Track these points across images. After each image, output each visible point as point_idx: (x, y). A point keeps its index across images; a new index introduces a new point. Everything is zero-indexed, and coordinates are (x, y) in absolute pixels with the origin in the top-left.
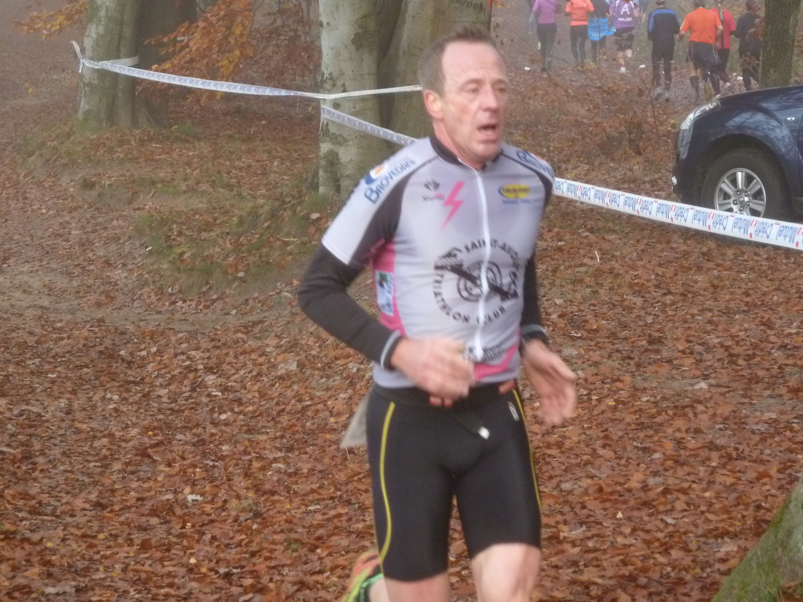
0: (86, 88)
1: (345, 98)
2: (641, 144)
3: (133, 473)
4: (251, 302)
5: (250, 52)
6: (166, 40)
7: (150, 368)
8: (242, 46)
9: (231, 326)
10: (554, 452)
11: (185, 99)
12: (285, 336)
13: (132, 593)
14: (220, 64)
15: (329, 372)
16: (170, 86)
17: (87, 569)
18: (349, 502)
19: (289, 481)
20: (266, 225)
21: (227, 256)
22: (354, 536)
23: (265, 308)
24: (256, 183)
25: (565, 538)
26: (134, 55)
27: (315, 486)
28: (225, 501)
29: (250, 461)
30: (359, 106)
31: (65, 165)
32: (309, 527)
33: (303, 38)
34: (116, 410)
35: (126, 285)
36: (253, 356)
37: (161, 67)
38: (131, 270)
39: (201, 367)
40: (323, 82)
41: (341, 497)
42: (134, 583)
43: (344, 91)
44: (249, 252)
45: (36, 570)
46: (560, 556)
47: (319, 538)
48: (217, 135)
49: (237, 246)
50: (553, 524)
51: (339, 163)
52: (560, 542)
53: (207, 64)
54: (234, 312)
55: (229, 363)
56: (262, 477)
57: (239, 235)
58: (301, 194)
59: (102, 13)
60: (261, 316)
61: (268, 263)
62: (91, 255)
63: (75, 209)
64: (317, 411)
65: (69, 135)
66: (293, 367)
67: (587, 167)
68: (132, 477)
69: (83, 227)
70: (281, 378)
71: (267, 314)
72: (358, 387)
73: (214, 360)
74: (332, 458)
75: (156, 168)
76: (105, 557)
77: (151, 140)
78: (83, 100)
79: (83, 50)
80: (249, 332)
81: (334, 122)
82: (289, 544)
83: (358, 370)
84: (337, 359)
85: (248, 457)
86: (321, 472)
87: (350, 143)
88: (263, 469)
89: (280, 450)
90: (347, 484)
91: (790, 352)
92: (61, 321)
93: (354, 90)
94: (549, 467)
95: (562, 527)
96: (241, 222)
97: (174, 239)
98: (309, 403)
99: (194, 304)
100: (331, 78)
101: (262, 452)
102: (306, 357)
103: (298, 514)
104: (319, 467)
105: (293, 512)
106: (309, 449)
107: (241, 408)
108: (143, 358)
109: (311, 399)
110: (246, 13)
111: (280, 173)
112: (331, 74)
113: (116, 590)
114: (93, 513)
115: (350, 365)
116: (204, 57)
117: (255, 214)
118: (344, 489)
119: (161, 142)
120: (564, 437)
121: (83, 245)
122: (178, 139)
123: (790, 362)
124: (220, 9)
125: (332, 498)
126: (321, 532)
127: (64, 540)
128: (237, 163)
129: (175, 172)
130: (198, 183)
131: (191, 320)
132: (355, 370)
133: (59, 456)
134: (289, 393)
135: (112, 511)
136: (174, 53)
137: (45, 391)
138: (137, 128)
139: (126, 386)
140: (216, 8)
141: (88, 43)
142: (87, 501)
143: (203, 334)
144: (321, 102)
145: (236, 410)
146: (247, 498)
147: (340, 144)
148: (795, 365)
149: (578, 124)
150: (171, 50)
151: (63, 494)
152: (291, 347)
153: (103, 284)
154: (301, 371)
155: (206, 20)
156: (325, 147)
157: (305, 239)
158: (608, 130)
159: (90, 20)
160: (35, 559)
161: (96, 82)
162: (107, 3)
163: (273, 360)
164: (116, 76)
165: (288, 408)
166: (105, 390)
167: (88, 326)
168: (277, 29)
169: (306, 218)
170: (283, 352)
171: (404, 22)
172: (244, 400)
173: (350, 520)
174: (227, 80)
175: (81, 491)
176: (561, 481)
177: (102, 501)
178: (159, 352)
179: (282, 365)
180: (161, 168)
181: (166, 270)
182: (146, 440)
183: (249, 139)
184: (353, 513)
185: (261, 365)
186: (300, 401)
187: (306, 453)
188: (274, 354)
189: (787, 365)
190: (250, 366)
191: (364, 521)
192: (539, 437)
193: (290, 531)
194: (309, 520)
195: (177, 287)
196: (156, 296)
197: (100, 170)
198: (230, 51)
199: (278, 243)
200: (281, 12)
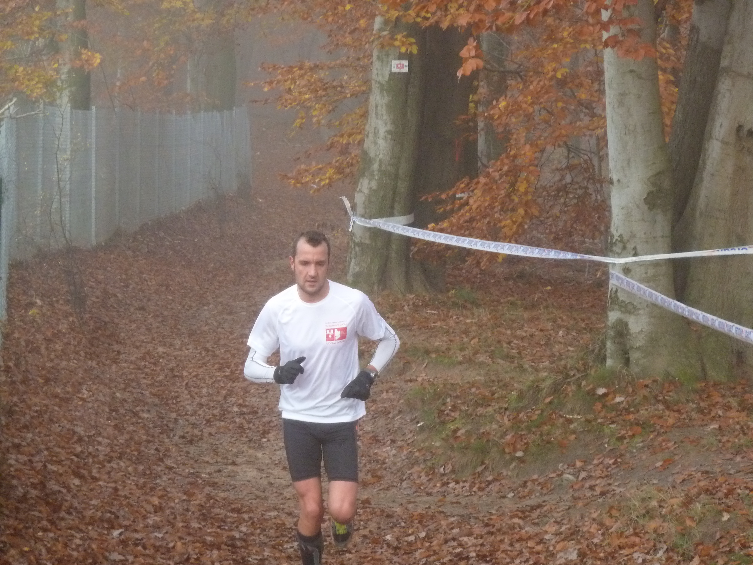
0: (357, 249)
1: (636, 263)
4: (529, 484)
5: (535, 211)
6: (444, 196)
7: (417, 554)
8: (527, 204)
9: (507, 510)
11: (464, 261)
12: (565, 522)
14: (503, 224)
16: (448, 247)
20: (548, 400)
21: (505, 434)
23: (545, 491)
24: (539, 354)
26: (410, 213)
30: (651, 271)
33: (593, 197)
35: (395, 464)
36: (531, 544)
37: (438, 227)
38: (401, 448)
39: (473, 554)
40: (613, 244)
43: (635, 255)
44: (529, 428)
48: (498, 301)
49: (516, 423)
51: (628, 333)
53: (489, 223)
54: (511, 495)
55: (504, 551)
57: (519, 412)
58: (586, 367)
59: (376, 166)
60: (540, 500)
61: (549, 442)
66: (573, 556)
71: (546, 498)
73: (488, 547)
75: (431, 336)
77: (426, 305)
78: (353, 261)
79: (354, 207)
80: (526, 517)
81: (623, 290)
84: (621, 548)
87: (641, 312)
93: (646, 254)
96: (521, 396)
97: (447, 414)
99: (467, 485)
100: (621, 241)
102: (588, 546)
108: (410, 544)
110: (531, 168)
111: (565, 344)
112: (621, 236)
116: (485, 216)
117: (536, 388)
119: (437, 308)
122: (455, 305)
124: (503, 164)
128: (519, 332)
129: (451, 341)
130: (476, 353)
131: (464, 503)
136: (452, 211)
138: (411, 293)
140: (499, 163)
141: (359, 199)
143: (476, 518)
144: (610, 266)
147: (630, 313)
150: (449, 207)
152: (572, 534)
153: (370, 462)
154: (581, 561)
155: (488, 175)
156: (613, 316)
157: (590, 416)
159: (362, 175)
161: (367, 242)
162: (381, 156)
163: (551, 548)
164: (389, 234)
168: (565, 186)
169: (592, 393)
170: (563, 540)
171: (701, 180)
174: (509, 242)
178: (428, 538)
179: (561, 554)
180: (436, 336)
181: (437, 448)
183: (533, 306)
185: (538, 553)
188: (553, 542)
190: (527, 554)
195: (450, 467)
196: (427, 476)
198: (513, 210)
199: (561, 420)
200: (570, 168)
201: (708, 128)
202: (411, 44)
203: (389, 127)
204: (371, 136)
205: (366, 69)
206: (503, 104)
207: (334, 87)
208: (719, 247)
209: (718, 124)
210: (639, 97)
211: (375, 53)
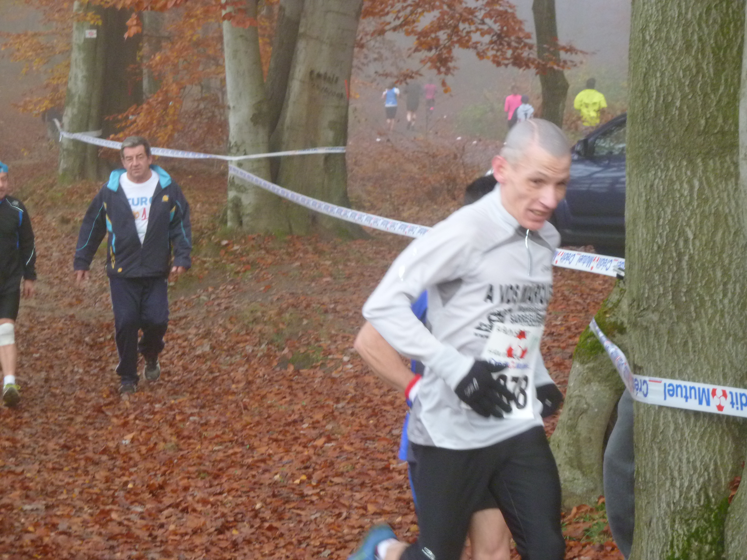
0: (65, 153)
1: (245, 160)
2: (456, 193)
3: (91, 424)
4: (179, 304)
5: (180, 127)
6: (120, 117)
7: (106, 349)
8: (174, 123)
10: (388, 408)
12: (202, 327)
13: (86, 509)
14: (158, 135)
15: (232, 352)
17: (54, 492)
18: (242, 444)
19: (200, 429)
22: (245, 468)
23: (188, 307)
25: (394, 468)
26: (99, 129)
27: (219, 433)
28: (156, 444)
29: (175, 415)
30: (255, 165)
31: (49, 207)
32: (214, 462)
33: (219, 117)
34: (81, 380)
35: (91, 291)
36: (179, 341)
37: (116, 137)
38: (95, 281)
40: (230, 148)
41: (237, 440)
42: (88, 502)
43: (245, 154)
45: (18, 492)
46: (390, 481)
47: (220, 470)
50: (386, 458)
51: (242, 205)
52: (390, 471)
56: (182, 426)
58: (214, 228)
59: (76, 99)
60: (185, 313)
62: (66, 270)
63: (56, 237)
64: (223, 380)
65: (52, 186)
66: (207, 348)
67: (417, 209)
68: (90, 427)
69: (61, 251)
70: (198, 356)
71: (190, 312)
72: (252, 362)
74: (232, 413)
76: (68, 484)
78: (62, 161)
79: (62, 126)
81: (238, 178)
82: (199, 474)
83: (253, 351)
84: (238, 343)
85: (173, 413)
86: (224, 422)
87: (250, 191)
88: (183, 420)
89: (196, 407)
90: (242, 431)
91: (556, 338)
92: (44, 317)
93: (252, 154)
94: (384, 419)
95: (391, 460)
98: (218, 374)
100: (236, 146)
101: (183, 409)
102: (216, 342)
103: (206, 452)
104: (223, 419)
105: (203, 451)
106: (217, 407)
107: (170, 378)
108: (101, 343)
109: (219, 371)
110: (177, 99)
112: (235, 142)
113: (74, 507)
114: (61, 452)
115: (247, 348)
116: (146, 130)
118: (240, 434)
120: (396, 398)
121: (61, 263)
123: (556, 344)
124: (158, 96)
125: (231, 441)
126: (222, 465)
127: (39, 471)
132: (250, 351)
133: (38, 412)
134: (204, 367)
135: (74, 451)
136: (126, 127)
137: (31, 366)
139: (89, 362)
140: (156, 96)
142: (57, 444)
144: (229, 162)
145: (166, 379)
146: (171, 441)
147: (243, 192)
148: (559, 347)
149: (412, 178)
150: (123, 124)
151: (40, 439)
152: (206, 335)
153: (75, 290)
154: (212, 351)
155: (148, 103)
156: (232, 194)
157: (218, 259)
158: (433, 183)
159: (67, 105)
160: (17, 485)
161: (72, 148)
162: (79, 92)
163: (193, 344)
164: (85, 145)
165: (203, 378)
166: (74, 366)
167: (63, 320)
168: (200, 111)
169: (218, 244)
170: (200, 339)
171: (287, 106)
172: (172, 373)
173: (243, 456)
174: (163, 147)
175: (53, 437)
176: (392, 429)
177: (68, 444)
179: (199, 348)
182: (101, 400)
184: (245, 452)
185: (185, 347)
186: (212, 372)
187: (214, 409)
188: (194, 340)
189: (553, 347)
190: (177, 348)
191: (253, 457)
192: (379, 397)
193: (200, 464)
194: (214, 457)
197: (74, 210)
198: (166, 126)
199: (198, 262)
200: (203, 99)
201: (291, 72)
202: (98, 19)
203: (85, 73)
204: (73, 79)
205: (69, 36)
206: (158, 58)
207: (48, 48)
208: (299, 149)
209: (297, 70)
210: (246, 52)
211: (75, 25)
